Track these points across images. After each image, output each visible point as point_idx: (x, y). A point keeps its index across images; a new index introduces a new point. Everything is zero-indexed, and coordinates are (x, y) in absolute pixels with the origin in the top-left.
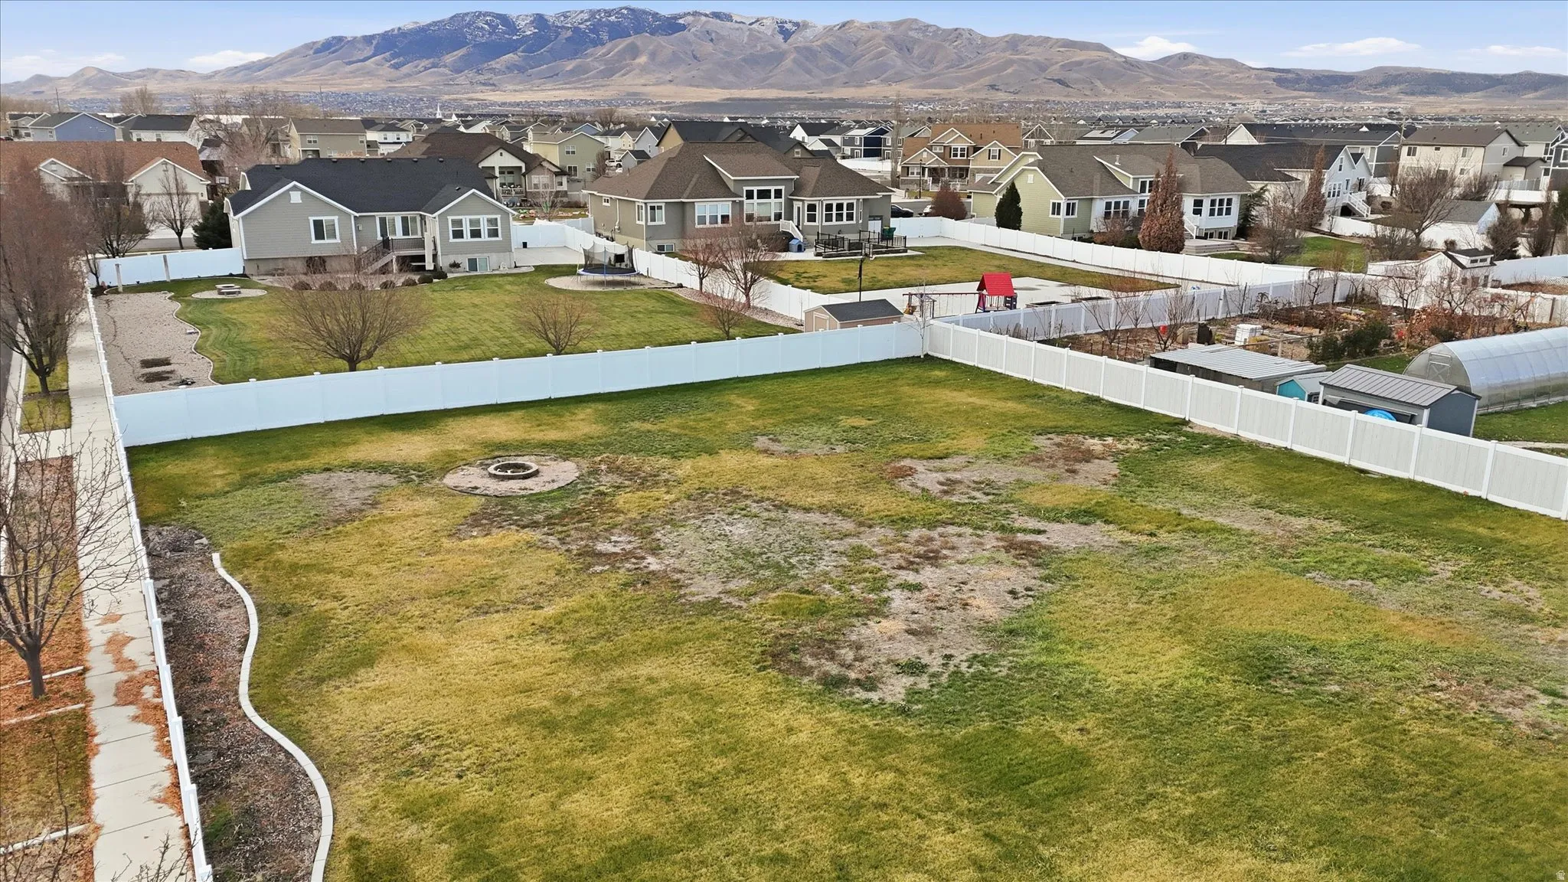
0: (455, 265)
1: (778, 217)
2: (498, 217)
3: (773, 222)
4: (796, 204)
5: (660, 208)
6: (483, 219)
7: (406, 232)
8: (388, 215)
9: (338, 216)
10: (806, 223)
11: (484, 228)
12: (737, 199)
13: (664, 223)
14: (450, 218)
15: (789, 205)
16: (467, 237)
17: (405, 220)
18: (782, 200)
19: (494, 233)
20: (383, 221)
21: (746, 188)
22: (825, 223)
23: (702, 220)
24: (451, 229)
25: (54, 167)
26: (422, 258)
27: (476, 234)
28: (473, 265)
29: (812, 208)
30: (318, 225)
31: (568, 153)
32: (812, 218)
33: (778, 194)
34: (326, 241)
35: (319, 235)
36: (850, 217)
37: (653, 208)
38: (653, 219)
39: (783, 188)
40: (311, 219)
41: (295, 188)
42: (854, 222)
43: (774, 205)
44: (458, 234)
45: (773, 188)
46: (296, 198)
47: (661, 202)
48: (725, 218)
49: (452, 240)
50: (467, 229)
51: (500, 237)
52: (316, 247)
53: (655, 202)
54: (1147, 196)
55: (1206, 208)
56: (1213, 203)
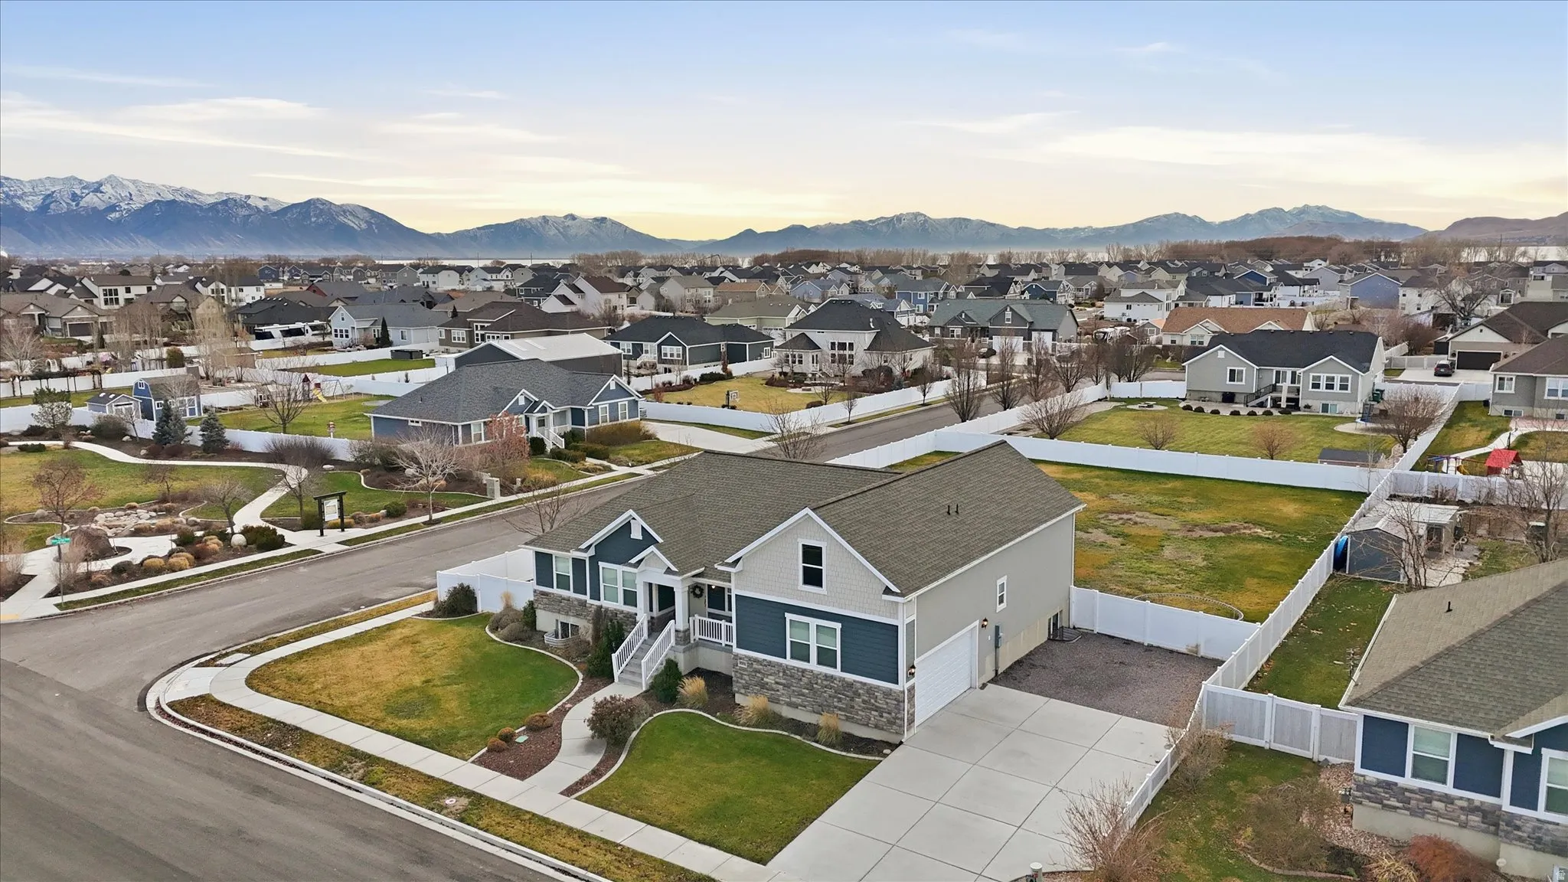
0: (1307, 407)
2: (1350, 376)
5: (1510, 379)
6: (1338, 377)
8: (1281, 369)
9: (1248, 370)
11: (1337, 383)
13: (1513, 391)
14: (1312, 375)
16: (1323, 388)
17: (1294, 374)
19: (1344, 387)
20: (1278, 373)
23: (1553, 392)
24: (1311, 382)
25: (1207, 325)
26: (1280, 399)
27: (1330, 387)
28: (1325, 408)
30: (1232, 372)
34: (1235, 383)
35: (1232, 379)
37: (1501, 379)
38: (1501, 387)
40: (1229, 368)
41: (1221, 349)
44: (1316, 386)
46: (1221, 354)
47: (1513, 375)
49: (1310, 389)
50: (1323, 383)
51: (1349, 391)
52: (1229, 386)
53: (1506, 375)
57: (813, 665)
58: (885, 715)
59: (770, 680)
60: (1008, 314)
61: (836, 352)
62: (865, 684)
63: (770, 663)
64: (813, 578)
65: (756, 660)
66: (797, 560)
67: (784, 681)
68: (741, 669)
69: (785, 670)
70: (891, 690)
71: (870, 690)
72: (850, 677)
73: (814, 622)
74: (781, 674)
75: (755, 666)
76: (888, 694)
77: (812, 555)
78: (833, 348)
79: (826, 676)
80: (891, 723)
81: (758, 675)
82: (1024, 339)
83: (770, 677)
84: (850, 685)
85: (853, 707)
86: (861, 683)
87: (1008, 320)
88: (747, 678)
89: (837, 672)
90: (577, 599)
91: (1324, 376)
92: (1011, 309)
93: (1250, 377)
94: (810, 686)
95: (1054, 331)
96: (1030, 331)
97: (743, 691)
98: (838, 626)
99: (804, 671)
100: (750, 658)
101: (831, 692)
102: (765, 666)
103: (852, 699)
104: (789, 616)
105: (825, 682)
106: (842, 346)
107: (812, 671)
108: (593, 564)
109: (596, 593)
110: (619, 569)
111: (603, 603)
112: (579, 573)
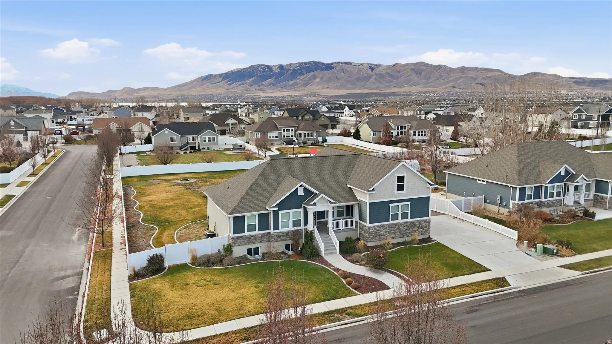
0: (204, 148)
1: (292, 136)
2: (215, 136)
3: (291, 137)
4: (297, 133)
5: (258, 134)
6: (211, 137)
7: (193, 140)
9: (177, 137)
10: (299, 138)
11: (212, 139)
12: (280, 132)
14: (203, 137)
15: (295, 133)
16: (207, 142)
17: (193, 137)
18: (293, 132)
19: (214, 140)
20: (187, 137)
21: (283, 129)
22: (304, 138)
24: (203, 140)
25: (113, 125)
26: (195, 147)
27: (209, 141)
28: (208, 148)
29: (300, 134)
30: (172, 138)
31: (261, 117)
32: (300, 137)
33: (292, 130)
35: (172, 141)
36: (312, 136)
37: (257, 134)
38: (257, 137)
39: (293, 129)
40: (170, 137)
41: (166, 130)
42: (313, 138)
43: (291, 133)
44: (205, 141)
45: (291, 129)
46: (166, 132)
48: (276, 137)
49: (203, 142)
50: (207, 139)
51: (215, 142)
52: (171, 144)
53: (257, 133)
54: (400, 131)
55: (417, 134)
56: (419, 132)
57: (400, 220)
58: (425, 229)
59: (383, 232)
60: (12, 123)
62: (418, 221)
63: (383, 226)
64: (400, 188)
65: (378, 226)
66: (395, 183)
67: (389, 230)
68: (372, 232)
69: (389, 226)
70: (427, 219)
71: (420, 222)
72: (413, 220)
73: (400, 204)
74: (387, 228)
75: (377, 228)
76: (425, 221)
77: (401, 179)
79: (405, 222)
80: (426, 231)
81: (378, 232)
82: (23, 135)
83: (383, 231)
84: (413, 223)
85: (414, 230)
86: (417, 221)
87: (13, 126)
88: (373, 234)
89: (409, 220)
90: (260, 234)
91: (207, 137)
92: (14, 121)
93: (178, 139)
94: (399, 229)
95: (40, 130)
97: (372, 240)
98: (409, 203)
99: (396, 224)
100: (375, 226)
101: (406, 228)
102: (381, 227)
103: (414, 228)
104: (391, 205)
105: (404, 225)
107: (400, 223)
108: (276, 213)
109: (276, 227)
110: (290, 211)
111: (281, 230)
112: (263, 219)
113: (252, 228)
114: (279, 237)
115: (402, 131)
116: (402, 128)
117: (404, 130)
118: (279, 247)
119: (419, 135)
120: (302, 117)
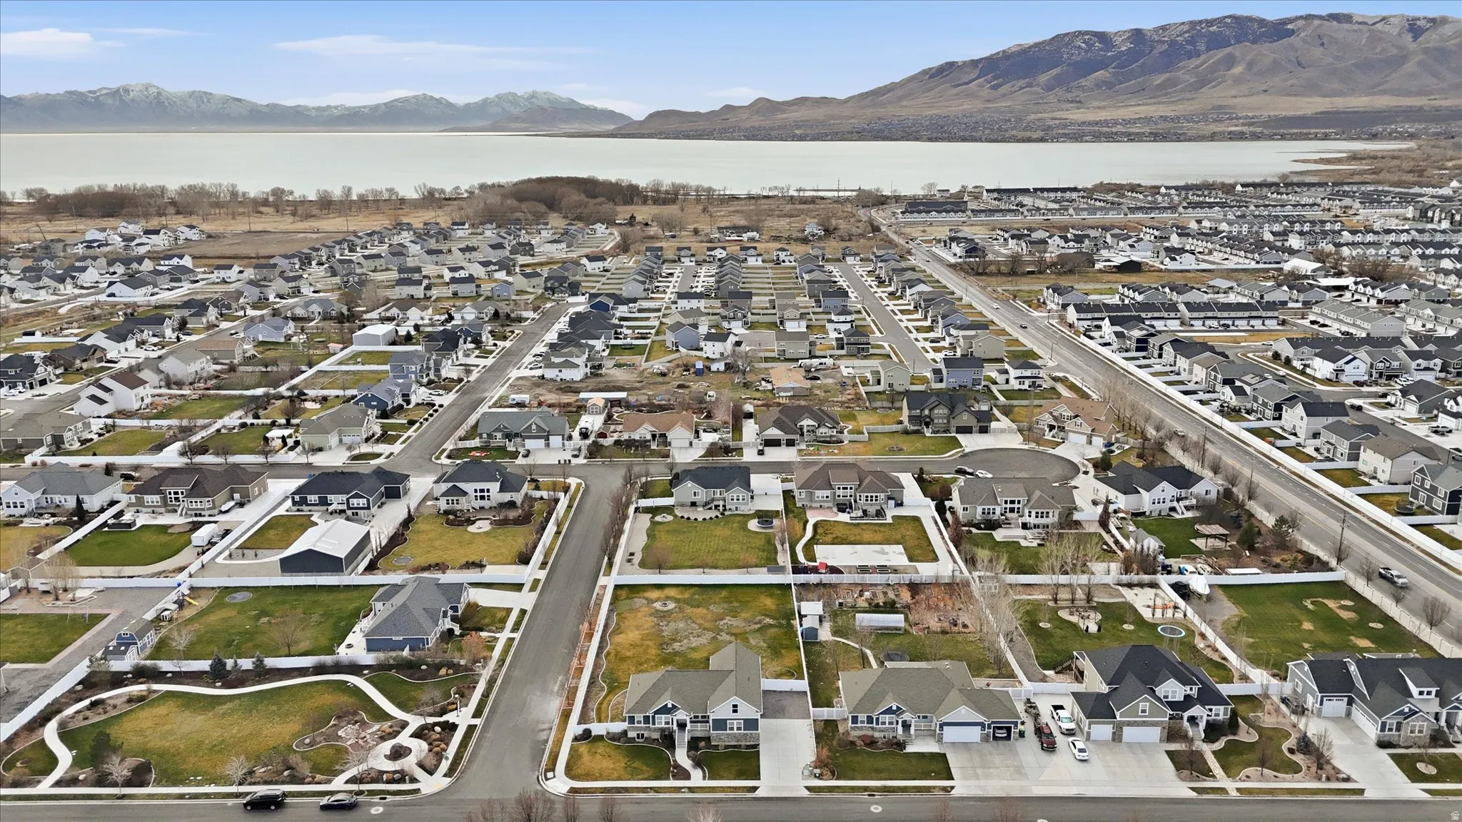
0: (730, 509)
2: (745, 495)
8: (716, 490)
9: (699, 490)
14: (730, 495)
16: (735, 501)
17: (721, 492)
20: (714, 492)
21: (837, 487)
23: (818, 497)
24: (730, 498)
25: (647, 427)
28: (737, 509)
30: (695, 492)
35: (695, 496)
37: (800, 492)
41: (689, 483)
45: (849, 487)
48: (827, 497)
49: (730, 501)
51: (745, 501)
52: (694, 499)
54: (1009, 506)
55: (1033, 514)
56: (1037, 513)
57: (736, 731)
58: (755, 738)
60: (534, 427)
61: (479, 494)
63: (723, 733)
64: (735, 711)
65: (719, 733)
66: (731, 708)
67: (727, 737)
68: (714, 736)
69: (728, 734)
70: (757, 733)
72: (746, 732)
73: (735, 721)
77: (735, 706)
78: (476, 491)
79: (739, 733)
80: (757, 740)
81: (719, 736)
82: (545, 441)
83: (723, 736)
86: (749, 733)
87: (534, 430)
89: (742, 732)
90: (645, 727)
91: (735, 496)
92: (535, 424)
93: (702, 494)
94: (735, 736)
96: (548, 436)
97: (714, 742)
98: (742, 721)
99: (733, 733)
101: (740, 736)
103: (746, 737)
104: (728, 721)
106: (482, 491)
108: (653, 717)
109: (654, 724)
110: (663, 716)
111: (657, 726)
112: (646, 719)
113: (639, 722)
114: (656, 730)
115: (1012, 506)
116: (1012, 502)
117: (1016, 506)
118: (656, 735)
119: (1037, 517)
120: (931, 410)
